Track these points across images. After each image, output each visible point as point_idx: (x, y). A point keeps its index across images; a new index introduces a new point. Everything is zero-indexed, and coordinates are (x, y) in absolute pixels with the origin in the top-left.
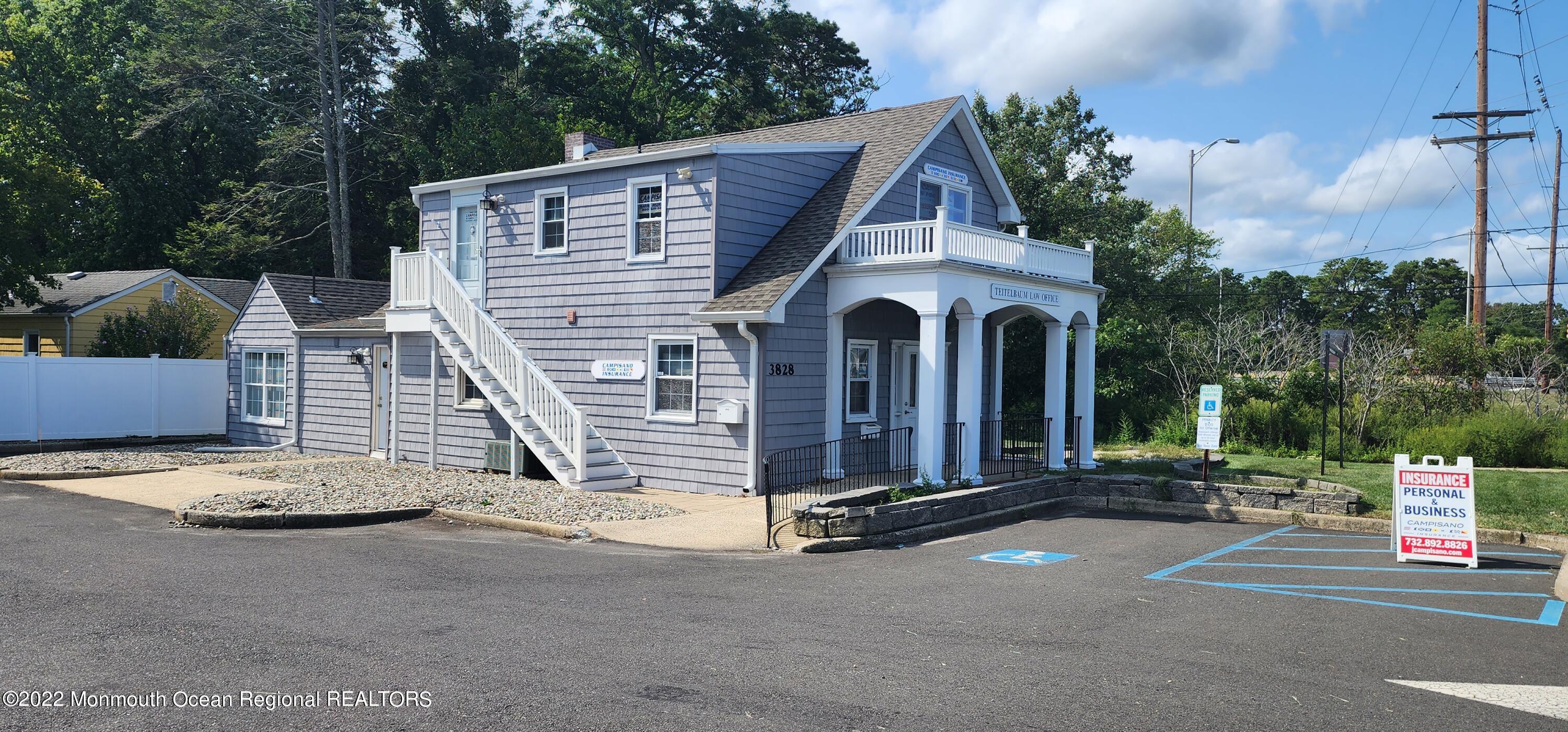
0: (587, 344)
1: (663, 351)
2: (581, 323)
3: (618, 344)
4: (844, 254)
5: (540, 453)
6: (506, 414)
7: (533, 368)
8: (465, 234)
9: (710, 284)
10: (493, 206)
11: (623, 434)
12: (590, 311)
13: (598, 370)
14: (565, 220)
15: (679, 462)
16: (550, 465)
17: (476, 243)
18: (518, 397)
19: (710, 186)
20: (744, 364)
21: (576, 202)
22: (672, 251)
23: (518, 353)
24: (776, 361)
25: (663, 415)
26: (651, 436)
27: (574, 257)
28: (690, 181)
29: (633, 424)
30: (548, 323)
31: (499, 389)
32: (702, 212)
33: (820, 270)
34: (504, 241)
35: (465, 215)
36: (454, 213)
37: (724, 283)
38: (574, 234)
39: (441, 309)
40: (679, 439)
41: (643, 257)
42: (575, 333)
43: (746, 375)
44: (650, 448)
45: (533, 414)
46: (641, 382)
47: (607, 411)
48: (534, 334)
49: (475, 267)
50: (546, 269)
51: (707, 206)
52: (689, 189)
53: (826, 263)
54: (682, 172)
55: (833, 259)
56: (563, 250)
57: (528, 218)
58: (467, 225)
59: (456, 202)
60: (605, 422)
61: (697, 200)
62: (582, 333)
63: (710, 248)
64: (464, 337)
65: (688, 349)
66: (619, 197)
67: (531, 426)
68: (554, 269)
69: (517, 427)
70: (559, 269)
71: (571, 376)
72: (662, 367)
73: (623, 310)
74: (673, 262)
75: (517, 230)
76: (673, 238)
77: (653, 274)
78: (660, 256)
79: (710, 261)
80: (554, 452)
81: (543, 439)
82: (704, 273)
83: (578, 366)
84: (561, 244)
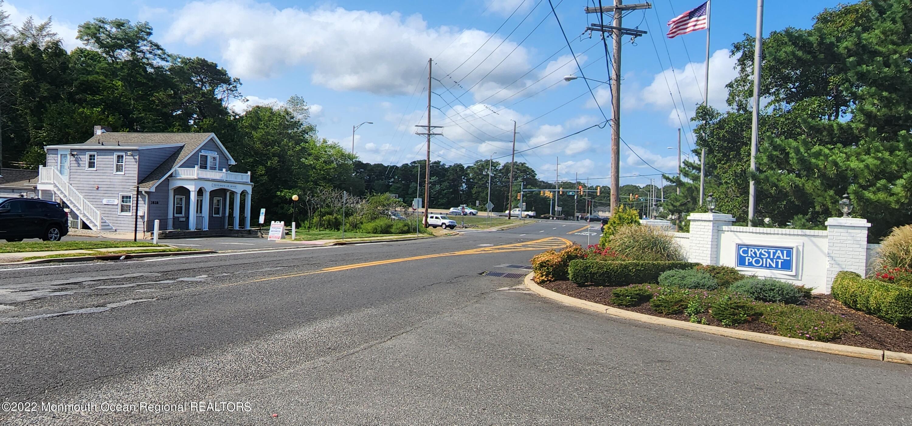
0: (102, 194)
1: (123, 197)
2: (99, 189)
3: (111, 195)
4: (174, 175)
5: (87, 223)
6: (77, 213)
7: (85, 200)
8: (63, 162)
9: (136, 181)
10: (73, 155)
11: (111, 218)
12: (102, 186)
13: (105, 201)
14: (95, 161)
15: (127, 225)
16: (90, 225)
17: (67, 164)
18: (81, 208)
19: (137, 157)
20: (145, 201)
21: (99, 157)
22: (126, 172)
23: (82, 197)
24: (153, 201)
25: (123, 213)
26: (119, 219)
27: (98, 171)
28: (132, 155)
29: (114, 216)
30: (90, 189)
31: (75, 206)
32: (135, 163)
33: (167, 178)
34: (76, 165)
35: (63, 156)
36: (59, 156)
37: (140, 181)
38: (98, 165)
39: (57, 184)
40: (127, 219)
41: (118, 173)
42: (98, 192)
43: (145, 204)
44: (119, 222)
45: (85, 213)
46: (117, 205)
47: (107, 212)
48: (85, 191)
49: (66, 171)
50: (89, 174)
51: (136, 162)
52: (132, 157)
53: (169, 176)
54: (129, 153)
55: (171, 176)
56: (95, 169)
57: (84, 160)
58: (63, 159)
59: (60, 153)
60: (106, 215)
61: (134, 160)
62: (100, 192)
63: (137, 172)
64: (64, 192)
65: (130, 197)
66: (112, 157)
67: (85, 215)
68: (92, 174)
69: (81, 216)
70: (93, 174)
71: (97, 203)
72: (123, 201)
73: (112, 186)
74: (126, 175)
75: (80, 162)
76: (127, 169)
77: (121, 178)
78: (123, 173)
79: (136, 175)
80: (91, 222)
81: (88, 219)
82: (134, 178)
83: (99, 200)
84: (94, 167)
